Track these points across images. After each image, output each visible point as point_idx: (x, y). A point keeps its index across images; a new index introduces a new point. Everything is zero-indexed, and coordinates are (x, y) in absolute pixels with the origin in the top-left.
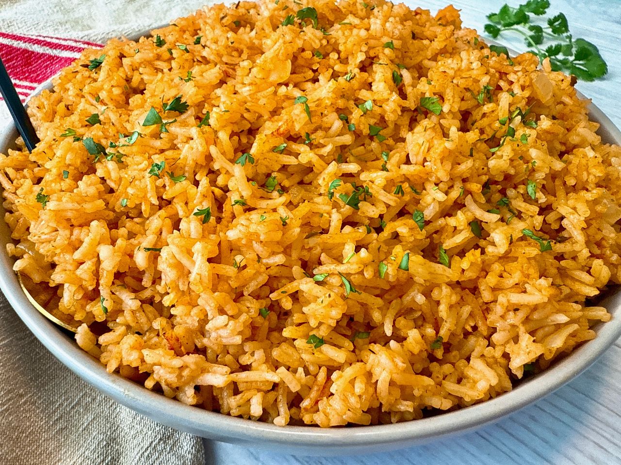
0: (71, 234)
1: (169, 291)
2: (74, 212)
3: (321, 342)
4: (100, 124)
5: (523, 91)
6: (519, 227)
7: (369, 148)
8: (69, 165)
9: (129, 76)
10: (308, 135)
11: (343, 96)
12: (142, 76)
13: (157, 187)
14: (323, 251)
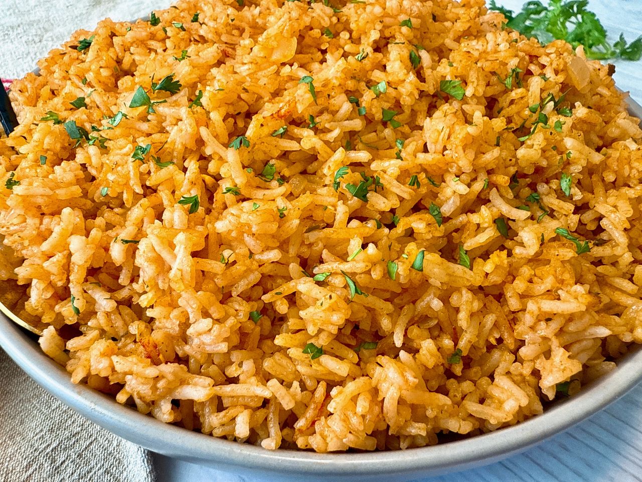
0: (41, 223)
1: (147, 290)
2: (45, 197)
3: (320, 352)
4: (86, 108)
5: (556, 75)
6: (551, 226)
7: (382, 135)
8: (48, 150)
9: (120, 57)
10: (312, 118)
11: (353, 78)
12: (133, 57)
13: (141, 174)
14: (325, 247)
